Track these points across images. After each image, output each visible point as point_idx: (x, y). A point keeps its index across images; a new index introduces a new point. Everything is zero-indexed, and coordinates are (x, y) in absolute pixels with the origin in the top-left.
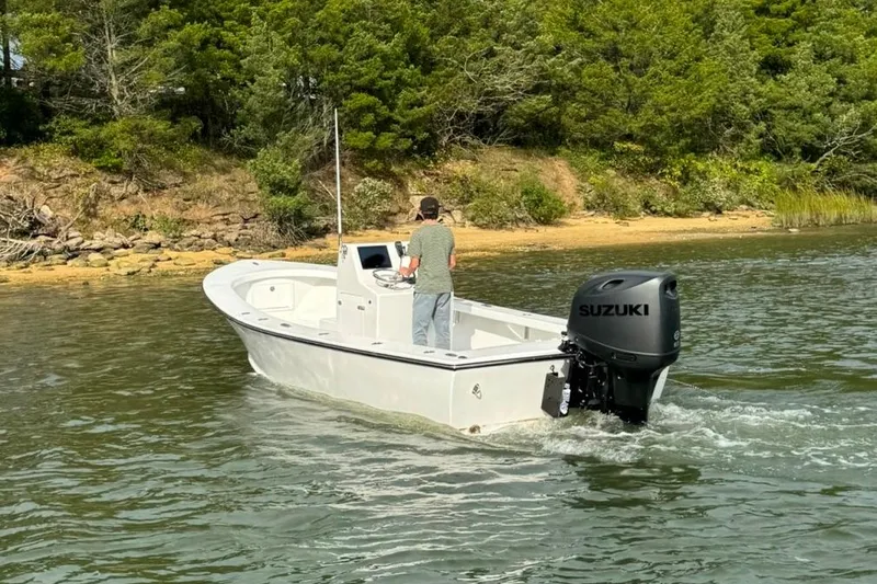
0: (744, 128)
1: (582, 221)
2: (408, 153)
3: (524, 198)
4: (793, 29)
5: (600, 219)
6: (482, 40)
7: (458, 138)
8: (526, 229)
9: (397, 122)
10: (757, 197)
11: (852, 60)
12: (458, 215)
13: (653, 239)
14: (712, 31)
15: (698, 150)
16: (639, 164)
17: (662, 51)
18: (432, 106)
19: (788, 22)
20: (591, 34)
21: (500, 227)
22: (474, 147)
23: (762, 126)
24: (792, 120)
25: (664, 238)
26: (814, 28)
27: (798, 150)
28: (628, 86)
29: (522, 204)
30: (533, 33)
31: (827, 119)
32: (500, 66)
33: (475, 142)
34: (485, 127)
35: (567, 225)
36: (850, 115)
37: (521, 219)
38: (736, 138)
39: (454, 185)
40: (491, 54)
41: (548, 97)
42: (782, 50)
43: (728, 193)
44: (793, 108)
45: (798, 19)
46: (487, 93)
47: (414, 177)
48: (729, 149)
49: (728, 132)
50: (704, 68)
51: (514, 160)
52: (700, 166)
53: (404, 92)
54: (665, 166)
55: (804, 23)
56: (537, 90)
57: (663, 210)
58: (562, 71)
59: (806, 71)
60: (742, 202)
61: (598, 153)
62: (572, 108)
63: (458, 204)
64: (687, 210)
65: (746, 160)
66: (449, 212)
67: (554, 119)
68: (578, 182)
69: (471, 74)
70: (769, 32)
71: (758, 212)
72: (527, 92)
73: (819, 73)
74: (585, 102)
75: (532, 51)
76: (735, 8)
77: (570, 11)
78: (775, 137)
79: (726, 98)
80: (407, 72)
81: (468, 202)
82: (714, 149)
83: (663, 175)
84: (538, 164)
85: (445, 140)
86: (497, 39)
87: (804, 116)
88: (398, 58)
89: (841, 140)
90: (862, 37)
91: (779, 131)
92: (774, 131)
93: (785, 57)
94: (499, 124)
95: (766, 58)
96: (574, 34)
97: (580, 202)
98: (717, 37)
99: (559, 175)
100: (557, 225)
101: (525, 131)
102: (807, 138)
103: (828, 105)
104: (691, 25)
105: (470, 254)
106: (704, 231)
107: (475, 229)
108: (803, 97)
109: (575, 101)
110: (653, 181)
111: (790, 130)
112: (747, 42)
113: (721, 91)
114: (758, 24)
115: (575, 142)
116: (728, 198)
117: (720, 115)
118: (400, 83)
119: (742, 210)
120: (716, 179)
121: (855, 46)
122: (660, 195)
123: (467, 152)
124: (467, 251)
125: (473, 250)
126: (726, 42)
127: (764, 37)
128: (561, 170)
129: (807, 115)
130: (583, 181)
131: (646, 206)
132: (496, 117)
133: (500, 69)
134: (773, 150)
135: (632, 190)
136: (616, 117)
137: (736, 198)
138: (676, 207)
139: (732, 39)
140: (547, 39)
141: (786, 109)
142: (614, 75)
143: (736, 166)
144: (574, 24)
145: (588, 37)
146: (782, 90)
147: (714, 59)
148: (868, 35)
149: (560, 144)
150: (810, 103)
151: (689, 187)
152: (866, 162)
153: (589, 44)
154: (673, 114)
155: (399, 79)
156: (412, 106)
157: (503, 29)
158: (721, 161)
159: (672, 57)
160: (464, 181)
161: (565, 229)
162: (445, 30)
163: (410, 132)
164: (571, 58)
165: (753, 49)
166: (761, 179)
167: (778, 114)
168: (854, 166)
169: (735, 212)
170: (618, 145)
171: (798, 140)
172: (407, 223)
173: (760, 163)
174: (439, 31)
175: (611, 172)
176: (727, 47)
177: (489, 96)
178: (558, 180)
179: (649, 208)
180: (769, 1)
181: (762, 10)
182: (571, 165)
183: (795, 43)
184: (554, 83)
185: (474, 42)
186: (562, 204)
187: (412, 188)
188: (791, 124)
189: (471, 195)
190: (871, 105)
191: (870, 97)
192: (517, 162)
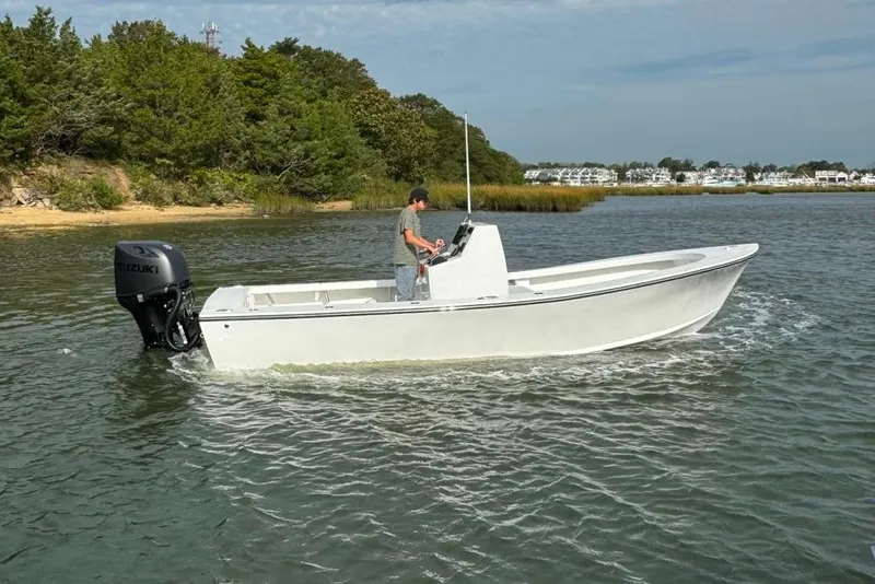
0: (237, 153)
1: (133, 207)
2: (12, 159)
3: (94, 192)
4: (265, 95)
5: (146, 207)
6: (65, 88)
7: (48, 151)
8: (96, 212)
10: (245, 196)
11: (299, 117)
12: (47, 202)
13: (179, 220)
14: (218, 93)
15: (208, 164)
16: (171, 172)
17: (186, 103)
18: (28, 130)
19: (261, 92)
21: (77, 210)
22: (59, 158)
23: (248, 153)
24: (265, 150)
26: (278, 96)
27: (269, 167)
29: (92, 195)
30: (100, 86)
31: (285, 150)
32: (77, 106)
33: (61, 154)
34: (67, 144)
35: (122, 209)
36: (297, 149)
37: (92, 206)
38: (233, 160)
39: (45, 182)
40: (70, 98)
41: (112, 128)
42: (259, 108)
43: (227, 192)
44: (265, 142)
45: (267, 89)
46: (69, 122)
47: (15, 175)
48: (227, 165)
49: (226, 155)
50: (212, 114)
51: (88, 167)
52: (210, 175)
53: (7, 118)
54: (188, 174)
55: (271, 93)
56: (103, 122)
57: (186, 201)
58: (120, 111)
59: (275, 121)
60: (236, 198)
61: (145, 165)
62: (127, 136)
63: (47, 194)
64: (201, 202)
65: (238, 172)
66: (41, 199)
67: (116, 142)
68: (130, 182)
69: (57, 109)
70: (252, 98)
71: (245, 204)
72: (96, 123)
73: (281, 122)
74: (136, 132)
75: (98, 97)
76: (231, 80)
77: (127, 73)
78: (255, 159)
79: (226, 134)
81: (55, 193)
82: (218, 165)
83: (187, 179)
84: (103, 170)
85: (38, 151)
86: (75, 88)
87: (272, 147)
89: (293, 163)
90: (304, 103)
91: (259, 157)
92: (255, 156)
93: (261, 112)
94: (77, 142)
95: (250, 112)
96: (129, 89)
97: (132, 195)
98: (221, 97)
99: (118, 178)
100: (117, 209)
101: (96, 148)
102: (274, 161)
103: (286, 141)
104: (203, 88)
105: (58, 228)
106: (212, 215)
107: (59, 211)
108: (271, 136)
109: (130, 131)
110: (180, 183)
111: (264, 156)
112: (238, 101)
113: (222, 130)
114: (245, 91)
115: (130, 157)
116: (227, 195)
117: (222, 143)
119: (235, 203)
120: (219, 184)
121: (300, 108)
122: (185, 192)
123: (55, 160)
124: (54, 226)
125: (58, 225)
126: (227, 100)
127: (248, 99)
128: (119, 174)
129: (274, 147)
130: (134, 182)
132: (75, 138)
133: (77, 107)
134: (254, 167)
135: (166, 189)
136: (155, 143)
137: (232, 195)
138: (194, 200)
139: (230, 98)
141: (261, 143)
142: (154, 117)
143: (231, 176)
144: (128, 82)
146: (260, 131)
148: (308, 102)
149: (119, 157)
150: (276, 140)
151: (202, 187)
152: (307, 177)
154: (191, 142)
156: (14, 127)
157: (80, 82)
158: (222, 172)
159: (192, 106)
160: (52, 180)
161: (122, 212)
162: (39, 80)
163: (11, 146)
164: (127, 103)
165: (242, 106)
166: (246, 184)
167: (257, 146)
168: (301, 179)
169: (231, 204)
170: (158, 161)
171: (269, 162)
172: (10, 206)
173: (246, 174)
174: (35, 79)
175: (152, 176)
176: (227, 103)
177: (70, 124)
178: (118, 180)
179: (177, 200)
180: (252, 78)
181: (247, 83)
182: (127, 172)
183: (267, 104)
184: (115, 118)
185: (60, 89)
186: (120, 196)
187: (14, 183)
188: (265, 152)
189: (57, 189)
190: (310, 143)
191: (308, 139)
192: (90, 168)
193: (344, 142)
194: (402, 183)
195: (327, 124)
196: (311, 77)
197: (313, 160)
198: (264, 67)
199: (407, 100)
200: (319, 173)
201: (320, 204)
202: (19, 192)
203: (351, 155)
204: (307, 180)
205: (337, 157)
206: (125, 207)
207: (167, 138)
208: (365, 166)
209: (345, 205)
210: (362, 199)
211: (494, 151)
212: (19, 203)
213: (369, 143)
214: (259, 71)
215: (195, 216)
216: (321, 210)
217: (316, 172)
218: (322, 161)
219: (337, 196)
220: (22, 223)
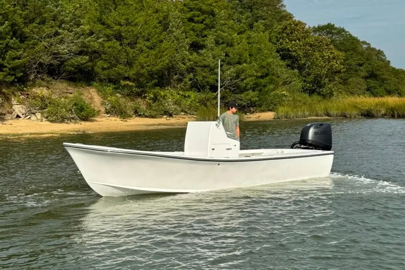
0: (183, 75)
1: (104, 119)
2: (12, 83)
3: (74, 107)
4: (205, 29)
5: (113, 119)
6: (52, 27)
7: (39, 76)
8: (75, 123)
9: (6, 67)
10: (189, 109)
11: (232, 45)
12: (39, 115)
13: (139, 128)
14: (168, 28)
15: (161, 85)
16: (132, 92)
17: (144, 37)
18: (25, 59)
19: (202, 26)
20: (109, 27)
21: (62, 121)
22: (48, 81)
23: (191, 75)
24: (204, 72)
25: (144, 128)
26: (215, 30)
27: (208, 87)
28: (127, 53)
29: (73, 110)
30: (78, 25)
32: (61, 41)
33: (49, 79)
34: (53, 71)
35: (95, 120)
36: (231, 71)
37: (72, 118)
38: (180, 81)
39: (37, 100)
40: (57, 34)
41: (87, 57)
42: (200, 39)
43: (176, 106)
44: (205, 66)
45: (207, 24)
46: (55, 54)
47: (15, 95)
48: (176, 85)
49: (175, 77)
50: (164, 45)
51: (69, 88)
52: (162, 93)
53: (10, 52)
54: (146, 92)
55: (210, 27)
56: (81, 53)
57: (144, 114)
58: (94, 44)
59: (212, 49)
60: (182, 111)
61: (112, 86)
62: (100, 63)
63: (39, 109)
64: (156, 115)
65: (184, 91)
66: (34, 114)
67: (90, 68)
68: (101, 100)
69: (46, 44)
70: (193, 30)
71: (189, 116)
72: (76, 54)
73: (218, 50)
74: (106, 60)
75: (78, 33)
76: (178, 18)
77: (98, 14)
78: (197, 80)
79: (175, 61)
80: (12, 41)
81: (45, 109)
82: (169, 85)
83: (145, 97)
84: (81, 90)
85: (32, 77)
86: (60, 27)
87: (210, 70)
88: (7, 34)
89: (227, 83)
90: (236, 35)
91: (199, 78)
92: (197, 77)
93: (201, 43)
94: (61, 69)
95: (193, 43)
96: (100, 27)
97: (103, 110)
98: (170, 31)
99: (93, 96)
100: (92, 121)
101: (75, 73)
102: (212, 81)
104: (158, 25)
105: (45, 135)
106: (164, 125)
107: (48, 123)
108: (210, 61)
109: (102, 59)
110: (139, 100)
111: (204, 77)
112: (184, 34)
113: (172, 58)
114: (189, 26)
115: (101, 80)
116: (175, 109)
117: (171, 69)
118: (8, 47)
119: (182, 115)
120: (170, 100)
121: (232, 39)
122: (143, 107)
123: (45, 83)
124: (44, 134)
125: (46, 134)
126: (175, 34)
127: (192, 32)
128: (93, 94)
130: (105, 99)
131: (136, 112)
132: (59, 66)
133: (62, 42)
134: (197, 86)
135: (130, 105)
136: (121, 69)
137: (179, 109)
138: (150, 113)
139: (177, 33)
140: (87, 28)
141: (202, 67)
142: (120, 48)
143: (179, 94)
144: (100, 21)
145: (107, 28)
146: (201, 58)
147: (169, 42)
148: (238, 34)
149: (93, 80)
150: (214, 64)
151: (157, 103)
152: (238, 93)
153: (108, 31)
154: (148, 68)
155: (7, 44)
156: (14, 59)
157: (62, 22)
158: (172, 90)
159: (148, 40)
160: (42, 99)
161: (95, 123)
162: (32, 21)
163: (12, 72)
164: (98, 38)
165: (187, 38)
166: (190, 100)
167: (199, 69)
168: (233, 95)
169: (178, 116)
170: (123, 83)
171: (208, 82)
172: (11, 119)
173: (190, 92)
174: (29, 21)
175: (118, 95)
176: (175, 36)
177: (56, 55)
178: (91, 98)
179: (137, 113)
180: (194, 16)
181: (191, 20)
182: (99, 91)
183: (206, 36)
184: (90, 50)
185: (47, 28)
186: (94, 110)
187: (14, 101)
188: (204, 74)
189: (46, 106)
190: (240, 67)
191: (239, 63)
192: (71, 89)
193: (268, 64)
194: (315, 97)
195: (254, 51)
196: (241, 13)
197: (242, 80)
198: (204, 7)
199: (320, 29)
200: (248, 90)
201: (249, 115)
202: (18, 109)
203: (273, 75)
204: (238, 96)
205: (262, 77)
206: (97, 119)
207: (129, 64)
208: (285, 83)
209: (268, 116)
210: (282, 110)
211: (394, 69)
212: (18, 117)
213: (288, 66)
214: (200, 10)
215: (152, 125)
216: (249, 120)
217: (245, 89)
218: (250, 81)
219: (262, 108)
220: (20, 132)
